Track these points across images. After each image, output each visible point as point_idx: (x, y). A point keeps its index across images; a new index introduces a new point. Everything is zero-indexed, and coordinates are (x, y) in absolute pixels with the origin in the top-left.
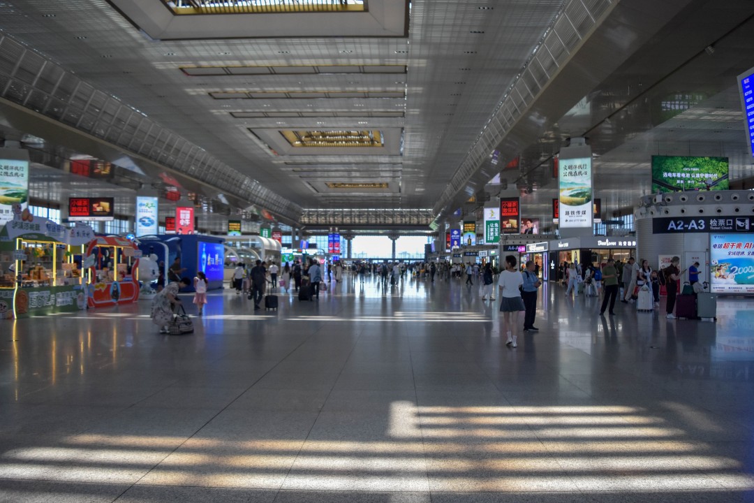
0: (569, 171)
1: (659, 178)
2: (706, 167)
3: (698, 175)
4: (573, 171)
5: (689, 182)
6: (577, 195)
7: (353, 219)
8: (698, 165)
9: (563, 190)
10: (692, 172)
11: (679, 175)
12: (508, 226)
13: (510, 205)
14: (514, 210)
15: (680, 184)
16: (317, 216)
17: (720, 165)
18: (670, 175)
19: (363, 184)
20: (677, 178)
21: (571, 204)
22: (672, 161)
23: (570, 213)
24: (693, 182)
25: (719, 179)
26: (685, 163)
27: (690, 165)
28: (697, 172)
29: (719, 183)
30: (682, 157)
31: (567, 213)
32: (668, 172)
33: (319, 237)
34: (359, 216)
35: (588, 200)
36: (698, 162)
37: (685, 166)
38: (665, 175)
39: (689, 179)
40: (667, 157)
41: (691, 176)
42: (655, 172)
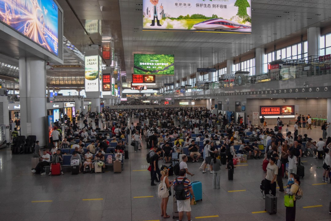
0: (89, 62)
1: (138, 65)
2: (162, 60)
3: (158, 64)
4: (91, 62)
5: (153, 67)
6: (92, 75)
7: (77, 82)
8: (158, 59)
9: (86, 72)
10: (155, 62)
11: (148, 64)
12: (106, 87)
13: (106, 77)
14: (109, 79)
15: (149, 68)
16: (60, 81)
17: (170, 59)
18: (143, 64)
19: (71, 66)
20: (147, 66)
21: (90, 79)
22: (145, 57)
23: (90, 84)
24: (155, 67)
25: (169, 66)
26: (151, 57)
27: (154, 59)
28: (158, 62)
29: (169, 68)
30: (150, 55)
31: (88, 84)
32: (142, 62)
33: (71, 90)
34: (80, 80)
35: (97, 77)
36: (158, 57)
37: (151, 59)
38: (141, 64)
39: (153, 66)
40: (142, 54)
41: (154, 64)
42: (135, 62)
